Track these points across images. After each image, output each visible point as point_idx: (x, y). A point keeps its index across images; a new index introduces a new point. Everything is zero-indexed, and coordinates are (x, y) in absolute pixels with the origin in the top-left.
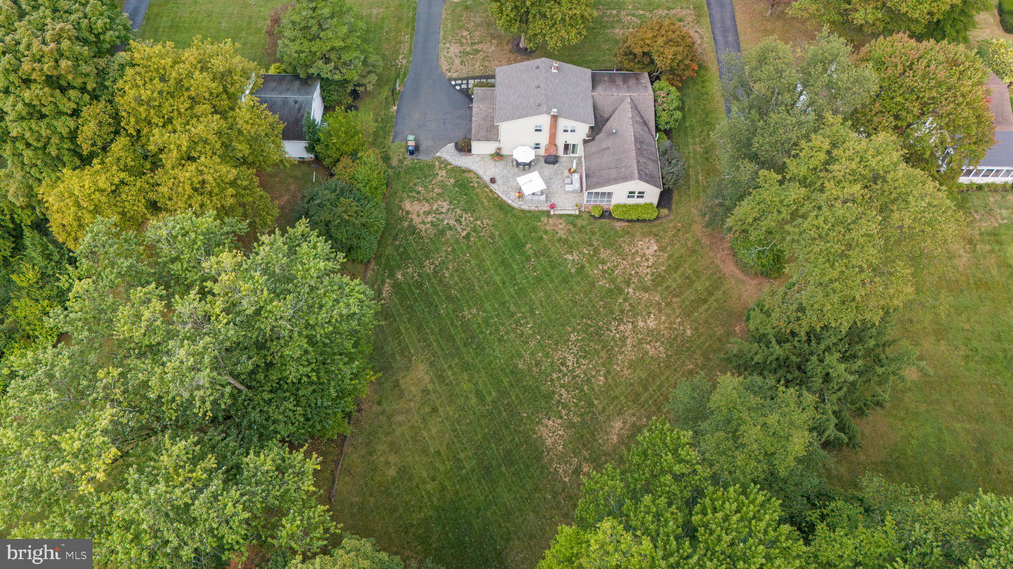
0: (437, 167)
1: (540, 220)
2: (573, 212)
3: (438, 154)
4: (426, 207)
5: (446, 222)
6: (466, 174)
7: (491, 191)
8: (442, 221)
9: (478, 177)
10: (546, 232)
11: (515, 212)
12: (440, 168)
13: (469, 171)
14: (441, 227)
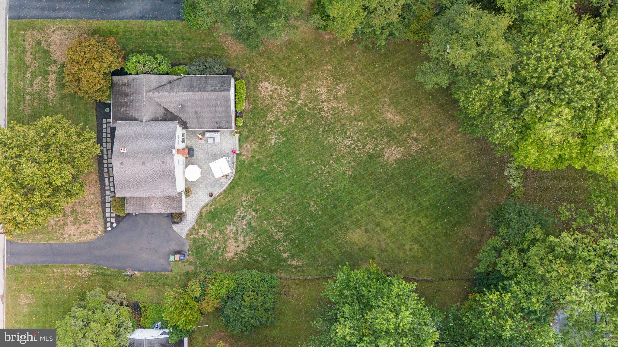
0: (196, 236)
1: (244, 161)
2: (237, 138)
3: (184, 236)
4: (232, 241)
5: (244, 227)
6: (203, 214)
7: (219, 196)
8: (243, 229)
9: (207, 205)
10: (253, 157)
11: (236, 178)
12: (197, 234)
13: (201, 212)
14: (248, 230)
